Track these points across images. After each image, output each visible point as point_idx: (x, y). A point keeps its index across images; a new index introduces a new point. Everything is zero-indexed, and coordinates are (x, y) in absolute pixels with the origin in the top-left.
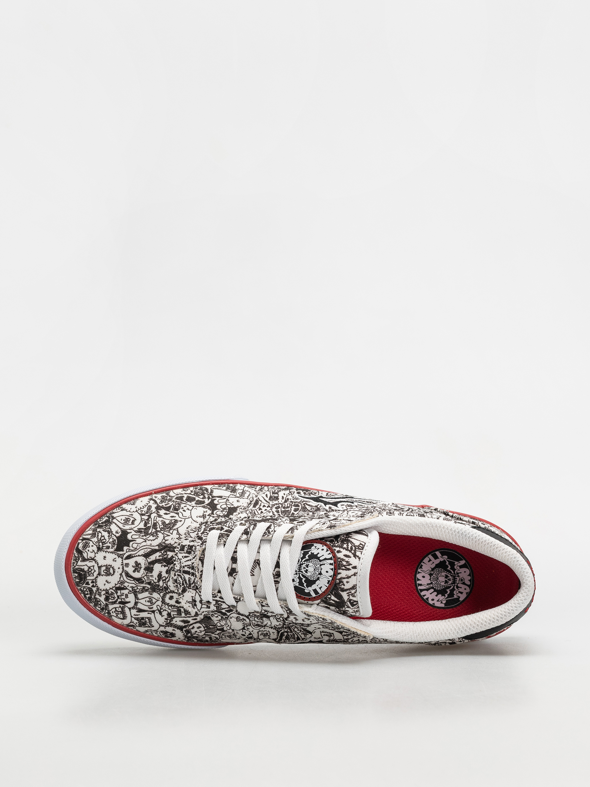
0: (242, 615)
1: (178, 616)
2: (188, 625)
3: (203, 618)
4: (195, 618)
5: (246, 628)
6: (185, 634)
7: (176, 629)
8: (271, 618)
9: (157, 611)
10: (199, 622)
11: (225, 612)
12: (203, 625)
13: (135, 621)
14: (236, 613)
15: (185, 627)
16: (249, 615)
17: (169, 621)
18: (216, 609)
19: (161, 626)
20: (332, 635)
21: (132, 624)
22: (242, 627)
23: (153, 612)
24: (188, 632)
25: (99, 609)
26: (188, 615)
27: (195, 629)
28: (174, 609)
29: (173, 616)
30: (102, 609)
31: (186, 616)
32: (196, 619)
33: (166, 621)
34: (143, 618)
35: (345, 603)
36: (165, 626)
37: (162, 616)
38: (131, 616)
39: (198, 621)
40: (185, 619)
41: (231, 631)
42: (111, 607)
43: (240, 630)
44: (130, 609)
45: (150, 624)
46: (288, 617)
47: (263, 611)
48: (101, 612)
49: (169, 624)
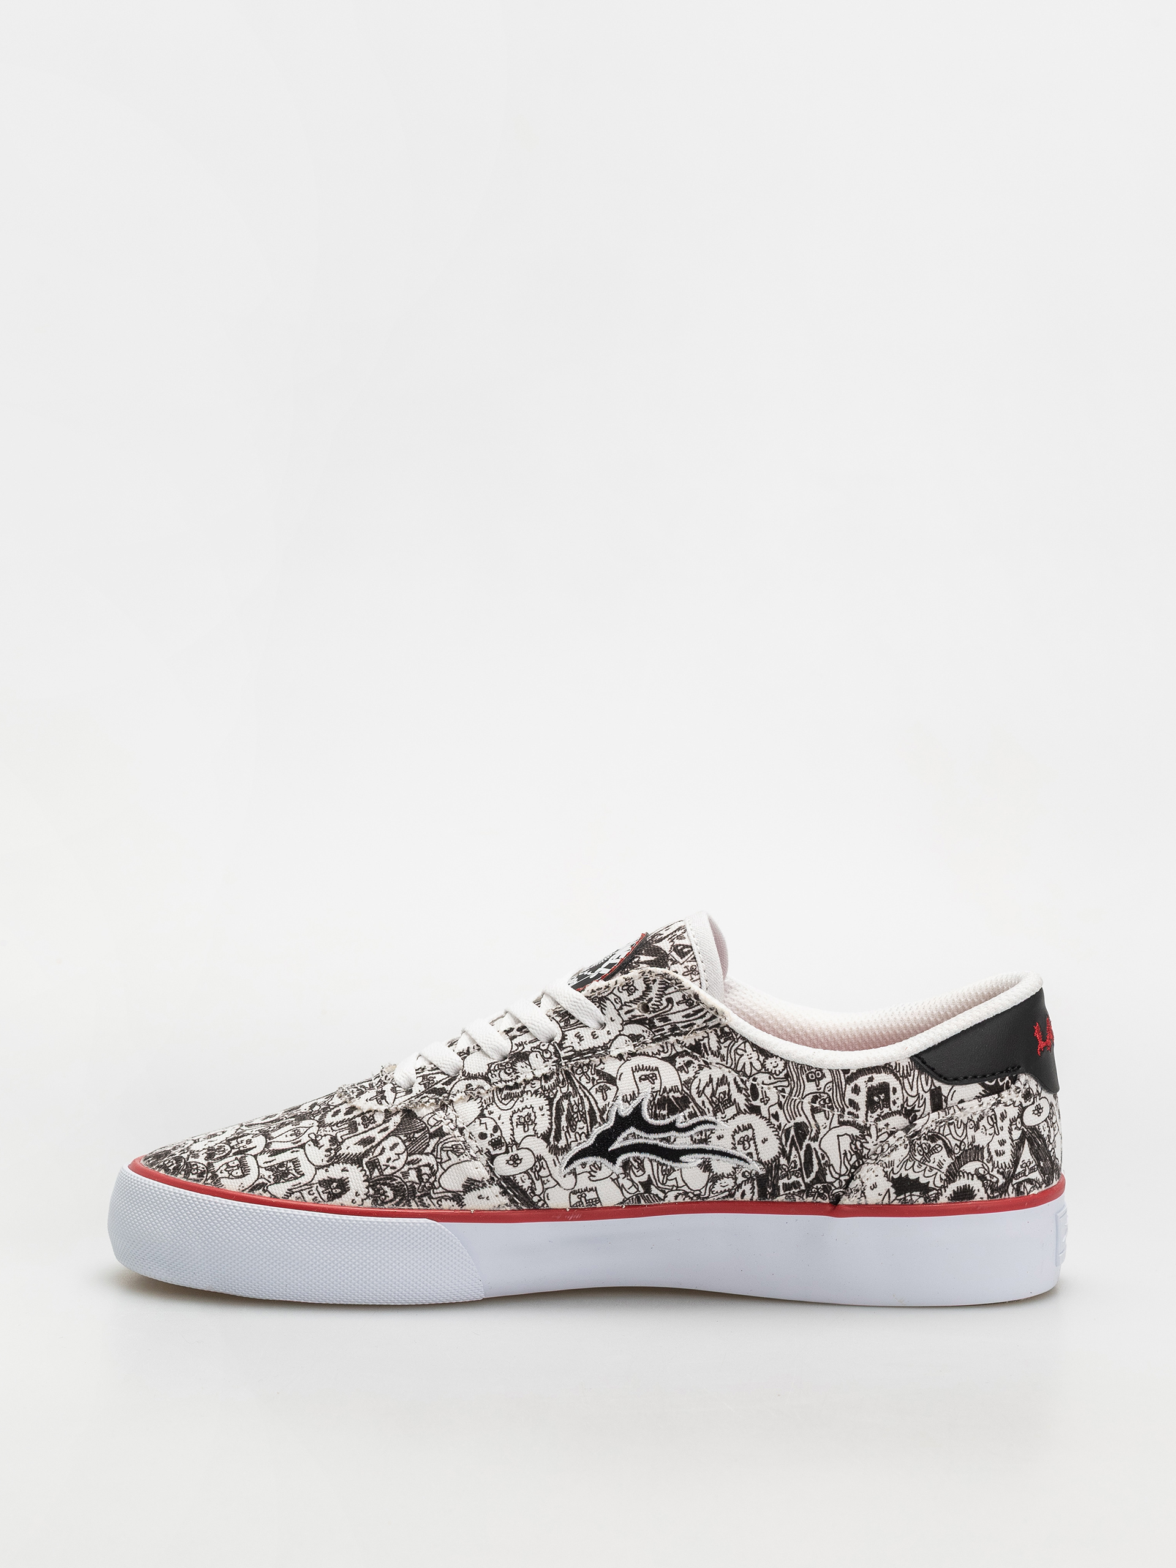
0: (475, 1077)
1: (352, 1135)
2: (373, 1147)
3: (401, 1121)
4: (384, 1126)
5: (486, 1112)
6: (368, 1173)
7: (348, 1166)
8: (532, 1056)
9: (311, 1143)
10: (394, 1133)
11: (442, 1086)
12: (402, 1137)
13: (267, 1174)
14: (463, 1078)
15: (366, 1154)
16: (489, 1070)
17: (333, 1152)
18: (424, 1089)
19: (318, 1169)
20: (656, 1072)
21: (260, 1181)
22: (478, 1112)
23: (303, 1146)
24: (374, 1165)
25: (195, 1177)
26: (371, 1126)
27: (388, 1154)
28: (343, 1127)
29: (340, 1140)
30: (201, 1175)
31: (367, 1129)
32: (386, 1129)
33: (329, 1153)
34: (281, 1165)
35: (668, 956)
36: (324, 1166)
37: (320, 1148)
38: (259, 1167)
39: (392, 1132)
40: (365, 1136)
41: (457, 1133)
42: (217, 1165)
43: (474, 1121)
44: (255, 1156)
45: (296, 1171)
46: (564, 1038)
47: (515, 1048)
48: (198, 1181)
49: (334, 1159)
